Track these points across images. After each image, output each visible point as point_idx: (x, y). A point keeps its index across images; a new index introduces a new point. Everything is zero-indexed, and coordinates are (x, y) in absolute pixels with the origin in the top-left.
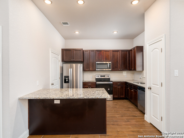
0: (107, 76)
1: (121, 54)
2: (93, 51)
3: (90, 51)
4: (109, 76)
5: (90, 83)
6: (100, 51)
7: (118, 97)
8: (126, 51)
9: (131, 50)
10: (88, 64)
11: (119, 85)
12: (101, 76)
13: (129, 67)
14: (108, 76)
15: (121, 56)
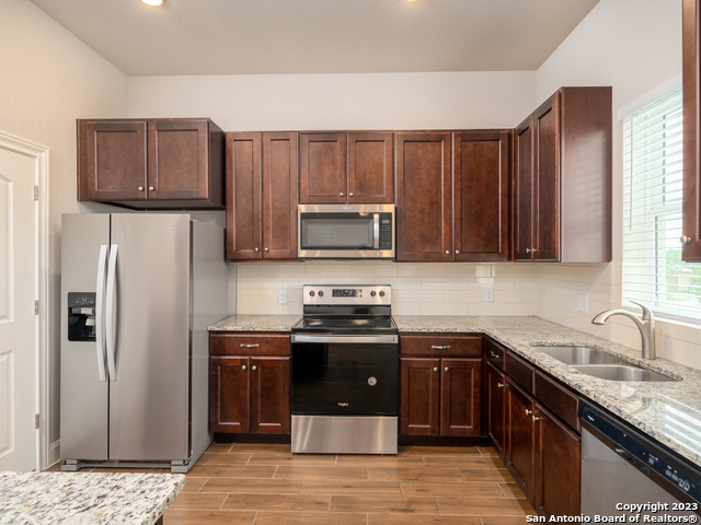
0: (373, 294)
1: (459, 157)
2: (281, 137)
3: (267, 139)
4: (382, 294)
5: (253, 341)
6: (325, 137)
7: (432, 430)
8: (493, 136)
9: (523, 131)
10: (253, 216)
11: (440, 354)
12: (336, 293)
13: (508, 235)
14: (378, 290)
15: (459, 169)
